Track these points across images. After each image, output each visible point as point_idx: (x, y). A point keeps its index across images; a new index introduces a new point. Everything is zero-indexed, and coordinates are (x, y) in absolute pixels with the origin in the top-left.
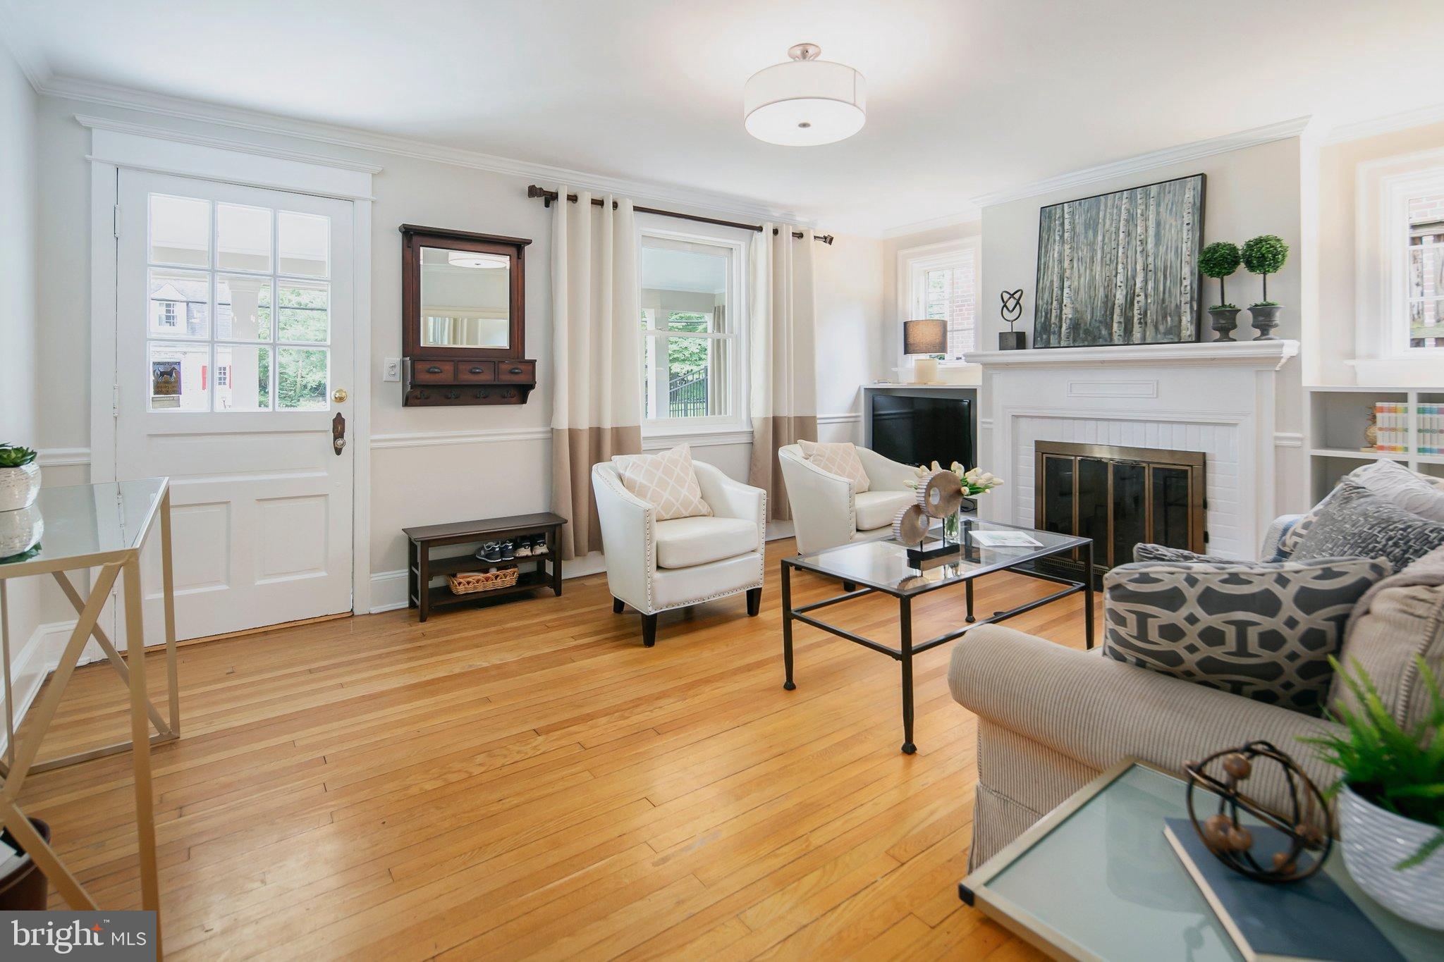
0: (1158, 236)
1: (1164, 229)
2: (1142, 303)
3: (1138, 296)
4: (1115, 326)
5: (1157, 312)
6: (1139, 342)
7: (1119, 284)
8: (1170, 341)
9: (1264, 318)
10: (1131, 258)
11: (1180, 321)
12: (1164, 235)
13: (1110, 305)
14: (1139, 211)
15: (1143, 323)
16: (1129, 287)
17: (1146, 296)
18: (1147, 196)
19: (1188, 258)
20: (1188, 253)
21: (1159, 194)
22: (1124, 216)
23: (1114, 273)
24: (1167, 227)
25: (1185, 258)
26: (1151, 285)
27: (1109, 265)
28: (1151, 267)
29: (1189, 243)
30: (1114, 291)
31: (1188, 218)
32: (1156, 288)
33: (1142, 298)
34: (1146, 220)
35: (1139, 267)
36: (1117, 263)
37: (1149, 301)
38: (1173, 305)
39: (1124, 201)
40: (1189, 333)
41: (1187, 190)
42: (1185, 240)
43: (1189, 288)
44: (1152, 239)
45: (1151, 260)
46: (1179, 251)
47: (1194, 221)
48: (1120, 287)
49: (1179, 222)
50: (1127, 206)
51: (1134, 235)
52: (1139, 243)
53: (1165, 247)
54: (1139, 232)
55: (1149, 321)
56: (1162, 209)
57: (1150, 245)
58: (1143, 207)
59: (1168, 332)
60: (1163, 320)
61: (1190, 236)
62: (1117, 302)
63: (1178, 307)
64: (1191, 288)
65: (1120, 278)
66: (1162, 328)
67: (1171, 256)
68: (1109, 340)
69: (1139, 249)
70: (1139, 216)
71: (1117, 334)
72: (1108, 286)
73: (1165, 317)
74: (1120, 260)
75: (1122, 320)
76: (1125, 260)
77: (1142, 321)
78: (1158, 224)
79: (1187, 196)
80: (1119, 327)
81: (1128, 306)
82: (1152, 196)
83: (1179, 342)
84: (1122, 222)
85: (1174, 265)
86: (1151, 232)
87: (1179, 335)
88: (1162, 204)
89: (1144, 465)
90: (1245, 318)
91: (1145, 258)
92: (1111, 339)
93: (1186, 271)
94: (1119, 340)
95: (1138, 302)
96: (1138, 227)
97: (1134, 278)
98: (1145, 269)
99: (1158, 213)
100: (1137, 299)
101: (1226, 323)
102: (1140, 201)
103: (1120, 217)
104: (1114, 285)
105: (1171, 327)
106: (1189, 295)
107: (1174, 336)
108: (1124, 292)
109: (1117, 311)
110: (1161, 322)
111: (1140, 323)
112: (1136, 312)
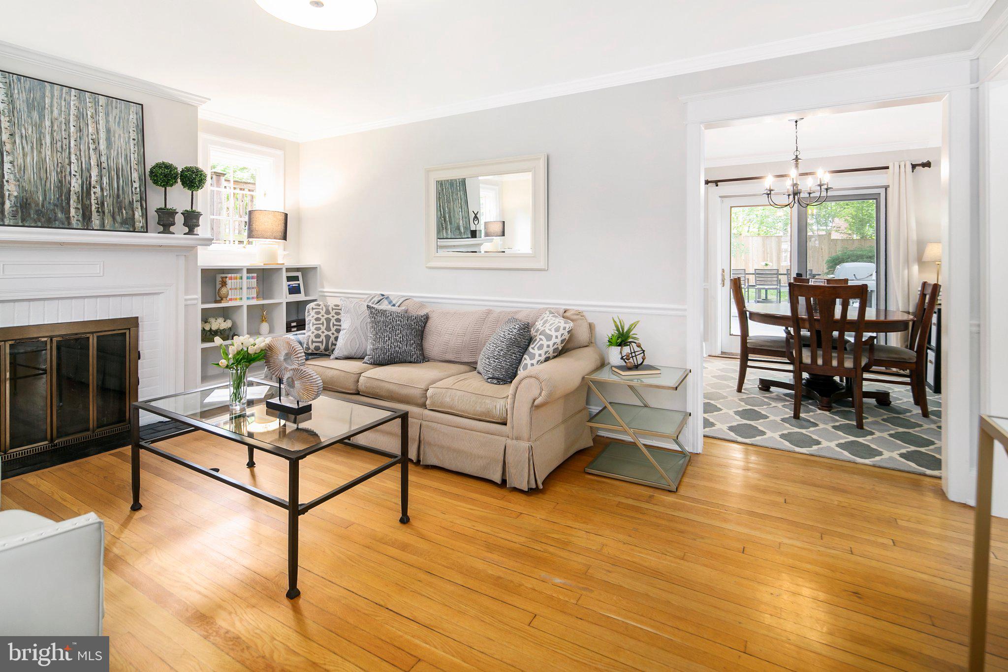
0: (108, 139)
1: (115, 137)
2: (99, 194)
3: (94, 187)
4: (73, 212)
5: (113, 205)
6: (98, 228)
7: (73, 173)
8: (125, 230)
9: (191, 219)
10: (85, 152)
11: (134, 215)
12: (115, 142)
13: (65, 190)
14: (89, 114)
15: (101, 211)
16: (84, 178)
17: (102, 189)
18: (96, 103)
19: (136, 167)
20: (135, 162)
21: (107, 105)
22: (73, 111)
23: (67, 161)
24: (117, 136)
25: (134, 166)
26: (105, 180)
27: (62, 153)
28: (104, 165)
29: (136, 155)
30: (68, 178)
31: (133, 135)
32: (110, 184)
33: (98, 190)
34: (97, 123)
35: (93, 162)
36: (70, 153)
37: (105, 194)
38: (127, 201)
39: (73, 98)
40: (141, 225)
41: (131, 112)
42: (132, 151)
43: (138, 190)
44: (103, 141)
45: (104, 159)
46: (129, 159)
47: (138, 139)
48: (75, 175)
49: (126, 135)
50: (77, 103)
51: (85, 133)
52: (91, 141)
53: (116, 152)
54: (90, 131)
55: (106, 211)
56: (111, 119)
57: (103, 146)
58: (93, 111)
59: (124, 222)
60: (119, 212)
61: (136, 149)
62: (72, 189)
63: (131, 203)
64: (140, 190)
65: (74, 167)
66: (118, 219)
67: (122, 161)
68: (66, 223)
69: (92, 147)
70: (89, 117)
71: (75, 219)
72: (62, 172)
73: (120, 209)
74: (72, 150)
75: (80, 206)
76: (78, 153)
77: (100, 210)
78: (108, 131)
79: (131, 116)
80: (76, 212)
81: (85, 195)
82: (100, 104)
83: (134, 231)
84: (72, 118)
85: (124, 168)
86: (103, 135)
87: (134, 226)
88: (111, 115)
89: (88, 335)
90: (179, 219)
91: (98, 155)
92: (69, 223)
93: (135, 176)
94: (78, 224)
95: (95, 193)
96: (90, 127)
97: (89, 170)
98: (99, 165)
99: (107, 122)
100: (93, 190)
101: (166, 219)
102: (89, 105)
103: (69, 111)
104: (68, 173)
105: (126, 219)
106: (139, 195)
107: (129, 225)
108: (80, 182)
109: (73, 198)
110: (117, 213)
111: (98, 212)
112: (93, 202)
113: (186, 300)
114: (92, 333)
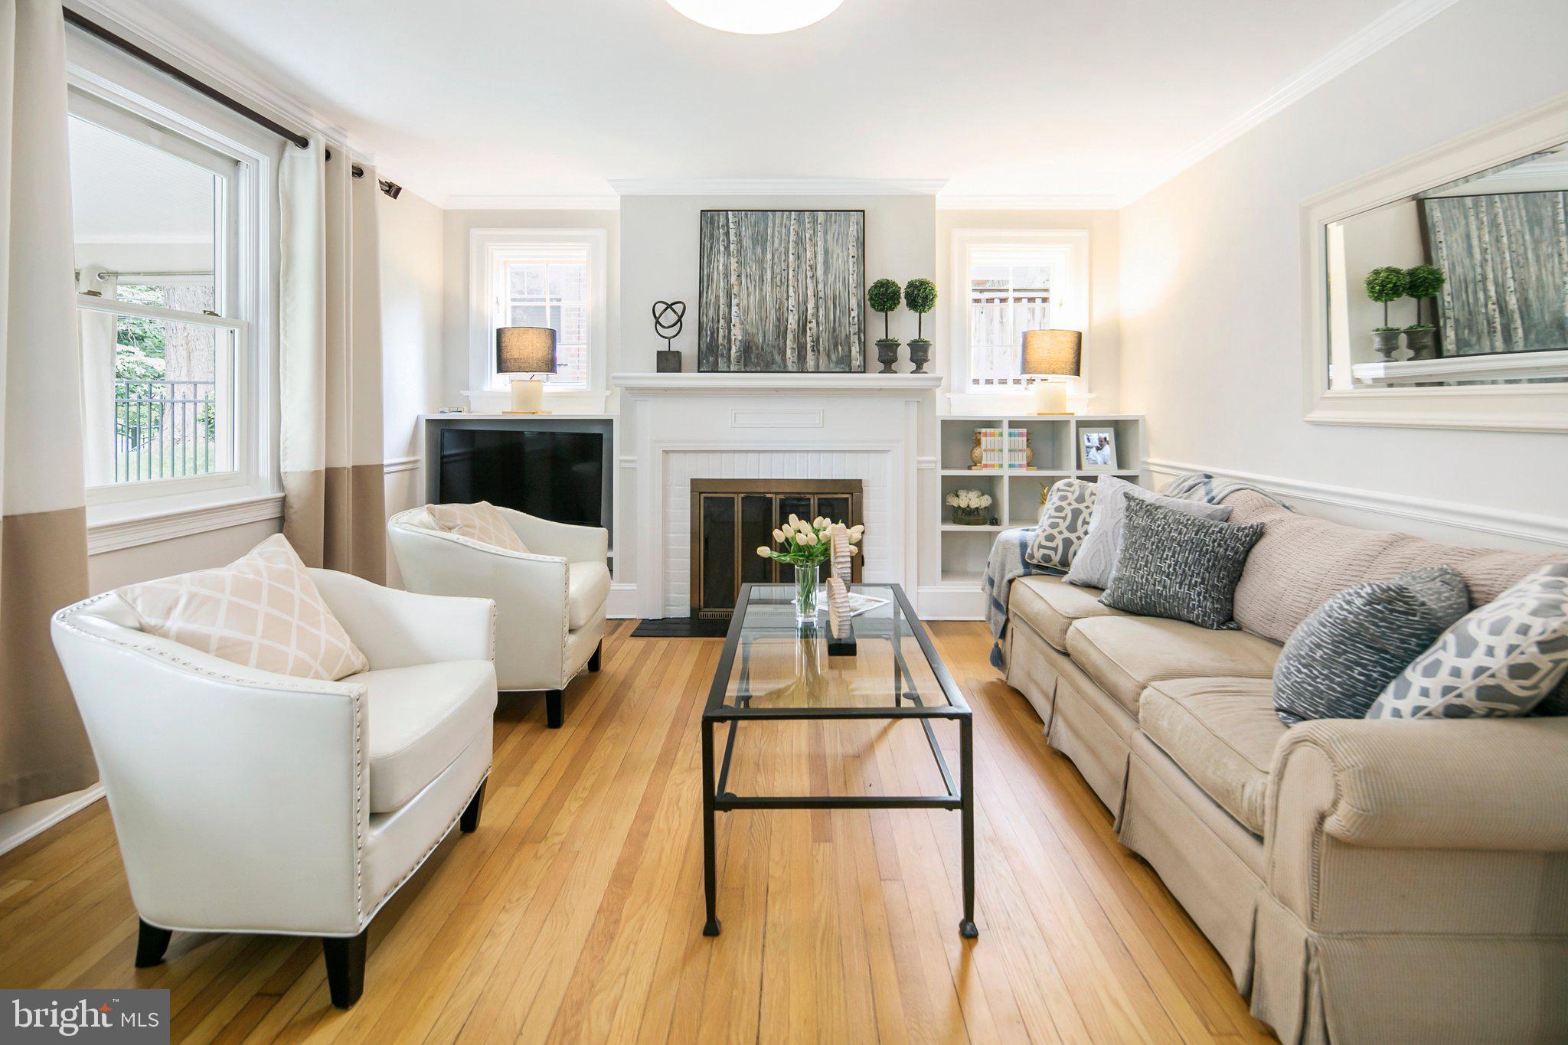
0: (826, 262)
1: (832, 258)
2: (815, 331)
3: (810, 322)
4: (789, 352)
5: (828, 341)
6: (813, 370)
7: (790, 308)
8: (841, 370)
9: (920, 352)
10: (802, 282)
11: (850, 351)
12: (832, 263)
13: (782, 329)
14: (808, 236)
15: (816, 349)
16: (801, 312)
17: (818, 324)
18: (815, 221)
19: (855, 290)
20: (854, 285)
21: (826, 221)
22: (793, 237)
23: (785, 296)
24: (835, 256)
25: (853, 290)
26: (821, 312)
27: (780, 288)
28: (821, 294)
29: (855, 275)
30: (785, 314)
31: (853, 251)
32: (826, 316)
33: (814, 324)
34: (815, 245)
35: (810, 293)
36: (788, 286)
37: (821, 329)
38: (843, 335)
39: (793, 222)
40: (858, 363)
41: (851, 224)
42: (851, 269)
43: (856, 319)
44: (820, 267)
45: (821, 286)
46: (847, 282)
47: (858, 256)
48: (792, 311)
49: (845, 253)
50: (796, 227)
51: (803, 259)
52: (808, 268)
53: (833, 276)
54: (808, 257)
55: (821, 349)
56: (829, 237)
57: (820, 272)
58: (812, 232)
59: (840, 361)
60: (834, 349)
61: (855, 269)
62: (789, 326)
63: (848, 337)
64: (859, 320)
65: (792, 302)
66: (834, 357)
67: (839, 286)
68: (782, 366)
69: (809, 274)
70: (808, 240)
71: (791, 361)
72: (780, 308)
73: (836, 346)
74: (790, 282)
75: (795, 346)
76: (796, 284)
77: (815, 348)
78: (826, 252)
79: (851, 229)
80: (792, 353)
81: (801, 331)
82: (819, 222)
83: (850, 372)
84: (791, 245)
85: (842, 294)
86: (820, 258)
87: (850, 365)
88: (829, 233)
89: (808, 496)
90: (904, 352)
91: (815, 284)
92: (785, 366)
93: (853, 302)
94: (793, 367)
95: (810, 329)
96: (808, 252)
97: (805, 303)
98: (816, 295)
99: (826, 241)
100: (809, 325)
101: (888, 355)
102: (808, 226)
103: (789, 238)
104: (785, 309)
105: (842, 357)
106: (856, 326)
107: (845, 365)
108: (796, 317)
109: (790, 336)
110: (833, 351)
111: (813, 350)
112: (809, 339)
113: (919, 462)
114: (814, 494)
